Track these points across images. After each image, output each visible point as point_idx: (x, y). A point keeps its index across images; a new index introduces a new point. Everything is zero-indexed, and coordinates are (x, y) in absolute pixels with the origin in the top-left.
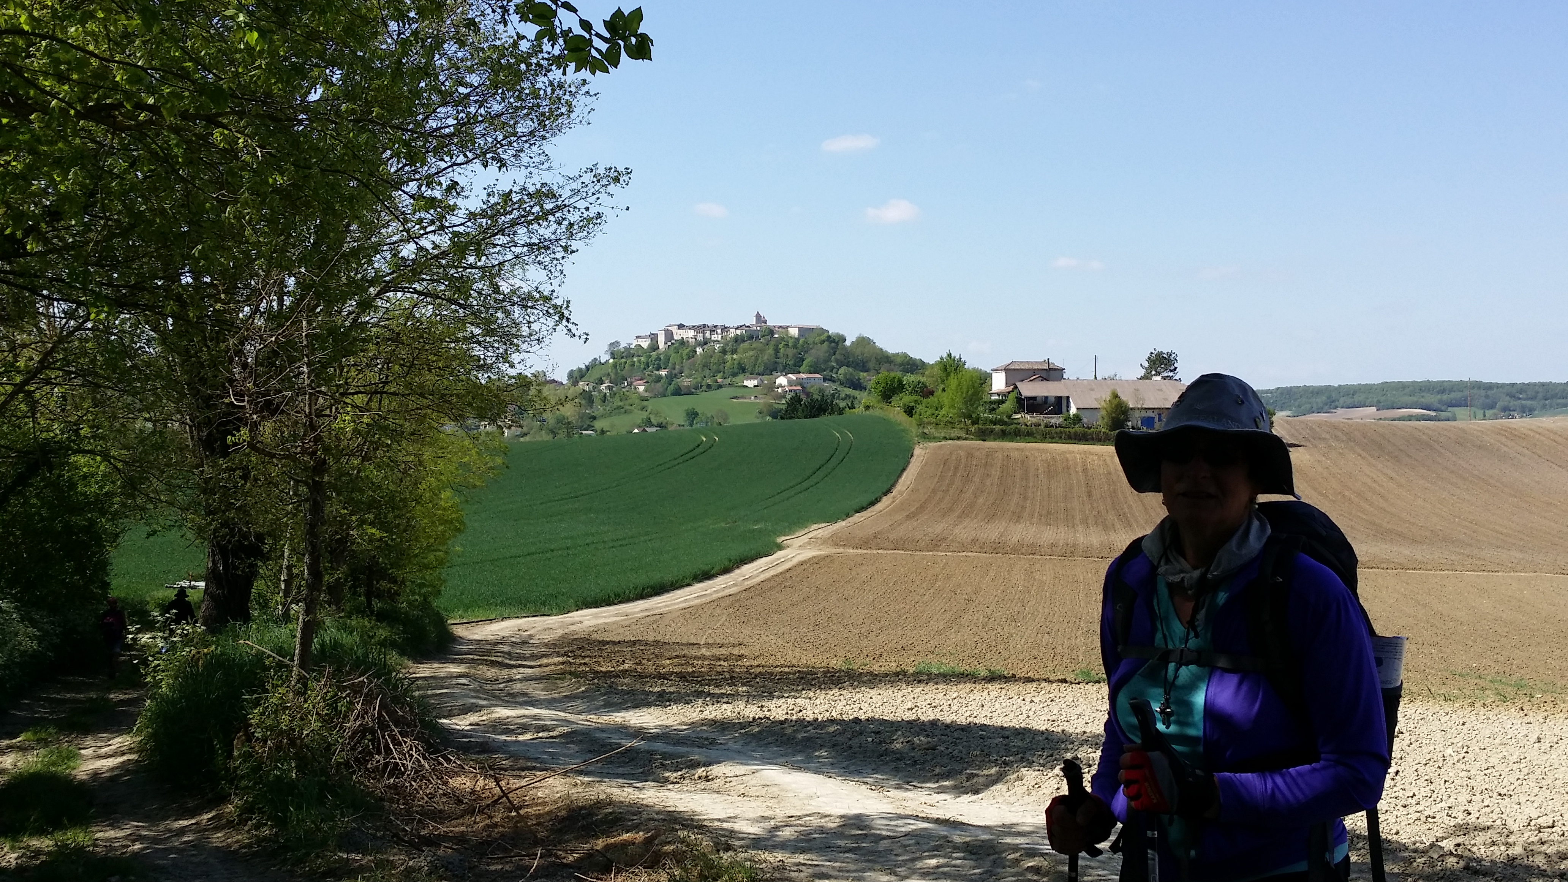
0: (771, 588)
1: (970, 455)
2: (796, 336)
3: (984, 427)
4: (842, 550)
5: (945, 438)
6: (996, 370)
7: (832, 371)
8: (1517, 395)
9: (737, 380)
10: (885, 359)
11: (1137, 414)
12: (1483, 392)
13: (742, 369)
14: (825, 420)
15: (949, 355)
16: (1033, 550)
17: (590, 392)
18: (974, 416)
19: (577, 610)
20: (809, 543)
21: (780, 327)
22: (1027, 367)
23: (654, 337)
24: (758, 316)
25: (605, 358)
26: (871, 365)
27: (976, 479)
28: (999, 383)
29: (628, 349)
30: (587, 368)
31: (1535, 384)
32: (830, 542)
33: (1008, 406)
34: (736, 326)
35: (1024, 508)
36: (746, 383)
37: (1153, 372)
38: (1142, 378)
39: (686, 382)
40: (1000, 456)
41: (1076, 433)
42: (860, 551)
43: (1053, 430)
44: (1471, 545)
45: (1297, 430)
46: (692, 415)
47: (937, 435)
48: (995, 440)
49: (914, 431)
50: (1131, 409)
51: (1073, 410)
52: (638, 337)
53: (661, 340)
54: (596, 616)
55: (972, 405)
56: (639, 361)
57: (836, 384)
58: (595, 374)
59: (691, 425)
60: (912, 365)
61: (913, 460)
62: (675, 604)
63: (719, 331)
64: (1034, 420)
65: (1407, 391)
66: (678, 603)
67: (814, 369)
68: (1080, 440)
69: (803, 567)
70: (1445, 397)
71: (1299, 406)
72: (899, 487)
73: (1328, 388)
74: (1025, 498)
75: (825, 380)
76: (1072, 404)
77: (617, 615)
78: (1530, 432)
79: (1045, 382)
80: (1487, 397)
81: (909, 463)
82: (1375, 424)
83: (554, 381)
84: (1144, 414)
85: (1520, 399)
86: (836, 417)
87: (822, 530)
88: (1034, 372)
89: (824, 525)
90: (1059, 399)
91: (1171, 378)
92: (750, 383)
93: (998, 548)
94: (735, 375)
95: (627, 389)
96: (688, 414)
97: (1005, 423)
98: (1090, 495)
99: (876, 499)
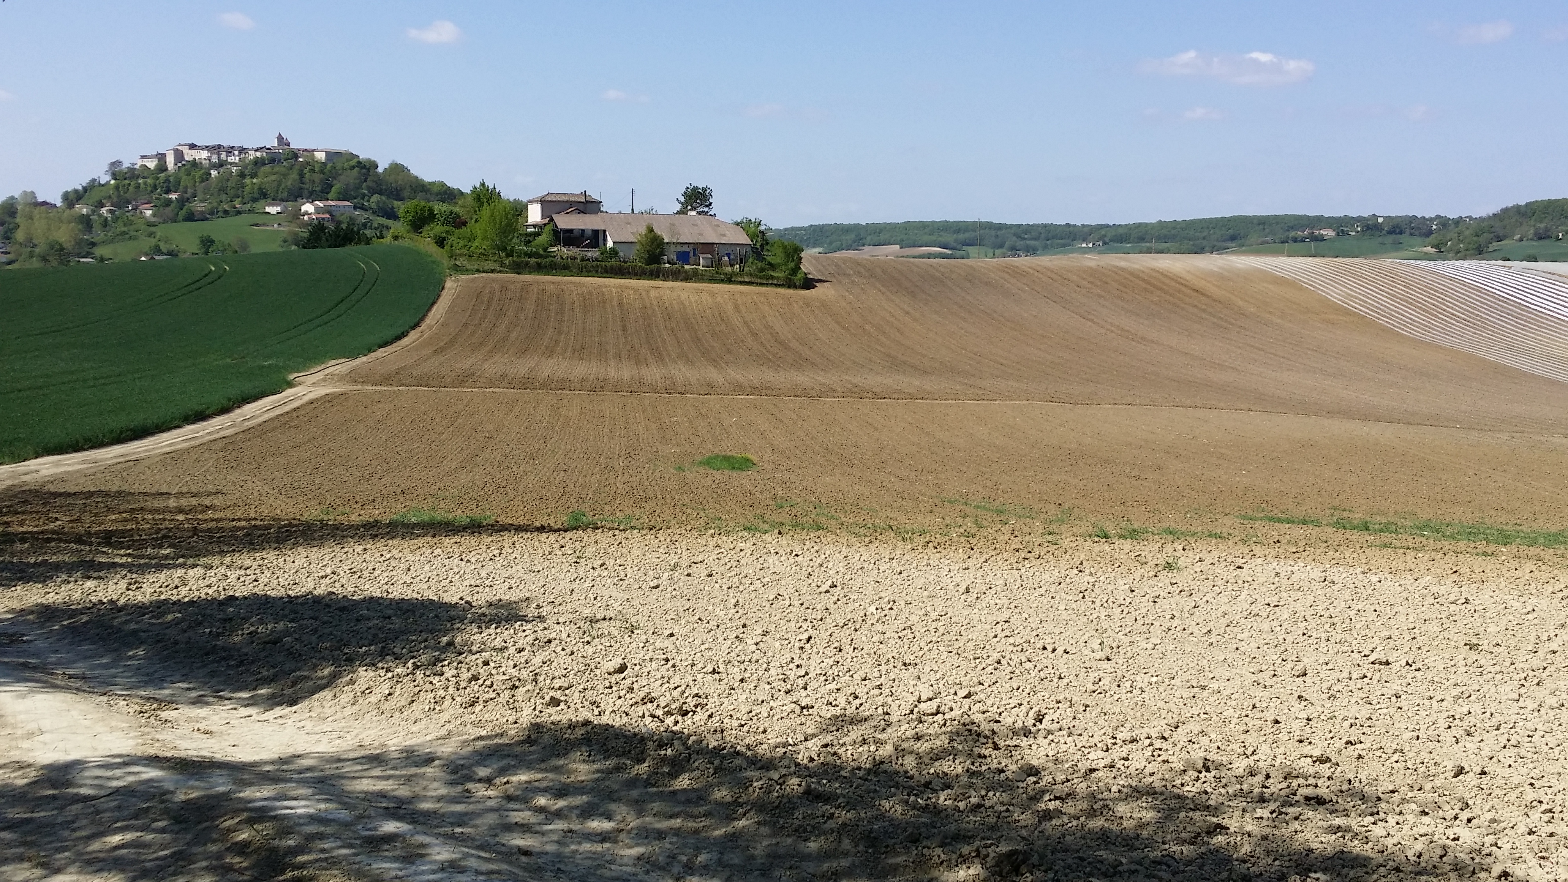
0: (274, 429)
1: (504, 288)
2: (323, 160)
3: (518, 260)
4: (359, 387)
5: (478, 271)
6: (531, 201)
7: (363, 199)
8: (1023, 235)
9: (258, 206)
10: (420, 187)
11: (673, 248)
12: (993, 232)
13: (263, 195)
14: (350, 249)
15: (483, 184)
16: (563, 385)
17: (88, 216)
18: (508, 248)
19: (36, 458)
20: (324, 380)
21: (306, 150)
22: (564, 198)
23: (161, 157)
24: (280, 138)
25: (105, 178)
26: (406, 194)
27: (510, 313)
28: (535, 215)
29: (131, 170)
30: (85, 189)
31: (1038, 226)
32: (348, 379)
33: (544, 238)
34: (255, 147)
35: (557, 342)
36: (268, 209)
37: (689, 207)
38: (678, 213)
39: (199, 206)
40: (535, 290)
41: (612, 267)
42: (379, 388)
43: (590, 264)
44: (973, 376)
45: (824, 266)
46: (207, 243)
47: (469, 267)
48: (530, 273)
49: (446, 262)
50: (667, 243)
51: (610, 244)
52: (143, 157)
53: (170, 160)
54: (57, 464)
55: (506, 237)
56: (145, 183)
57: (368, 213)
58: (95, 196)
59: (207, 253)
60: (448, 194)
61: (444, 293)
62: (157, 448)
63: (236, 153)
64: (570, 253)
65: (927, 230)
66: (162, 447)
67: (344, 196)
68: (616, 274)
69: (313, 406)
70: (961, 236)
71: (831, 243)
72: (428, 321)
73: (857, 227)
74: (560, 333)
75: (355, 208)
76: (609, 238)
77: (84, 462)
78: (1030, 270)
79: (582, 215)
80: (997, 236)
81: (439, 296)
82: (894, 261)
83: (44, 203)
84: (679, 249)
85: (1025, 239)
86: (362, 247)
87: (340, 367)
88: (571, 204)
89: (343, 360)
90: (596, 232)
91: (706, 213)
92: (273, 210)
93: (527, 383)
94: (254, 200)
95: (131, 213)
96: (202, 241)
97: (540, 256)
98: (624, 329)
99: (403, 333)
